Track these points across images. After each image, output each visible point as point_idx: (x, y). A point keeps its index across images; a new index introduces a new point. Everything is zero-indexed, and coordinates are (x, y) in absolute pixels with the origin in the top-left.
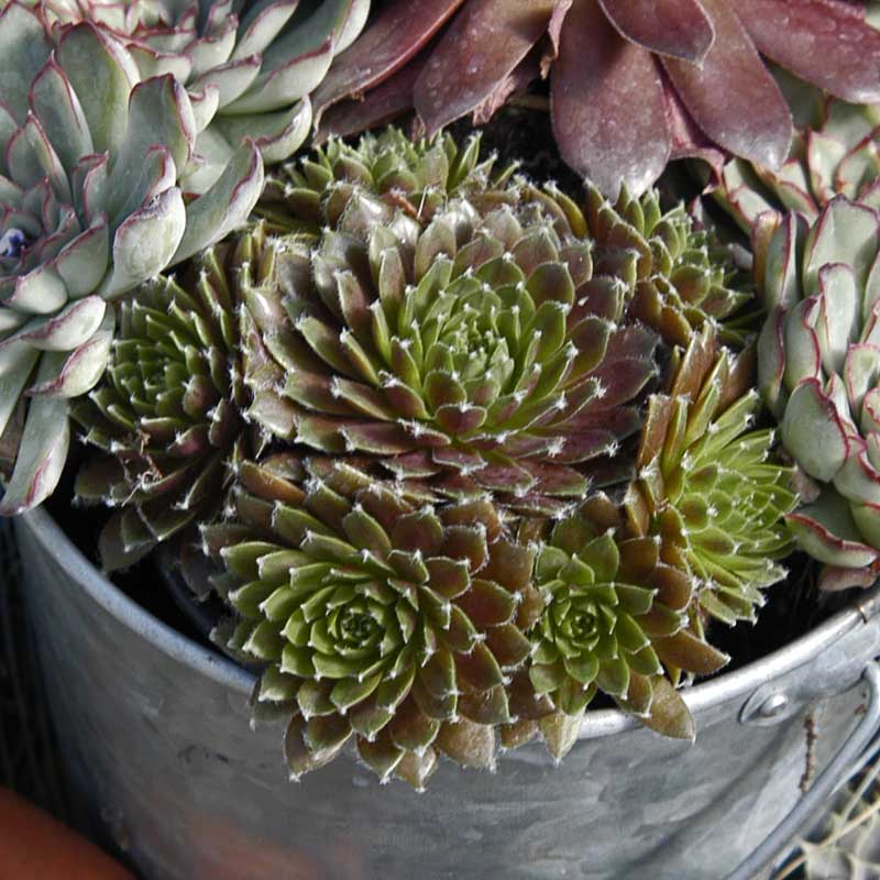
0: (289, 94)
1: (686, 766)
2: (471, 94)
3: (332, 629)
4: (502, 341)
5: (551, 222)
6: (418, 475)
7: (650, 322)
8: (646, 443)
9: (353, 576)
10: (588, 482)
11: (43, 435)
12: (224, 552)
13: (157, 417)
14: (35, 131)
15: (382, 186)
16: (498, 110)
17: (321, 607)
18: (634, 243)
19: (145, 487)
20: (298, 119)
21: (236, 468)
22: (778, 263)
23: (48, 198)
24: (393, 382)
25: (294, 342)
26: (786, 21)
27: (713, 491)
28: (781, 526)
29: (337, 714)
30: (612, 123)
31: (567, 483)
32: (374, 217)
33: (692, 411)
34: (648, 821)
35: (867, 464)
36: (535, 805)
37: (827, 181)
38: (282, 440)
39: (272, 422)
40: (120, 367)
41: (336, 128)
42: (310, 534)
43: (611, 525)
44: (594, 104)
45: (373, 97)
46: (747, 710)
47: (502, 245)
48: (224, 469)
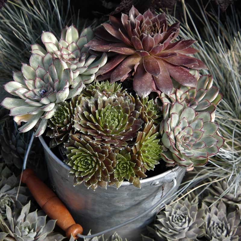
0: (91, 73)
1: (142, 191)
2: (120, 77)
3: (82, 163)
4: (117, 119)
5: (129, 100)
6: (99, 140)
7: (142, 119)
8: (137, 139)
9: (86, 155)
10: (127, 144)
11: (43, 124)
12: (67, 148)
13: (59, 124)
14: (48, 74)
15: (102, 91)
16: (125, 80)
17: (80, 159)
18: (141, 105)
19: (56, 136)
20: (92, 78)
21: (70, 135)
22: (165, 112)
23: (49, 85)
24: (97, 124)
25: (83, 115)
26: (175, 71)
27: (148, 148)
28: (159, 155)
29: (81, 177)
30: (143, 84)
31: (124, 144)
32: (100, 96)
33: (146, 135)
34: (136, 199)
35: (175, 148)
36: (116, 195)
37: (179, 97)
38: (78, 131)
39: (77, 128)
40: (56, 115)
41: (98, 80)
42: (80, 147)
43: (130, 152)
44: (140, 81)
45: (105, 75)
46: (152, 184)
47: (120, 103)
48: (69, 135)
